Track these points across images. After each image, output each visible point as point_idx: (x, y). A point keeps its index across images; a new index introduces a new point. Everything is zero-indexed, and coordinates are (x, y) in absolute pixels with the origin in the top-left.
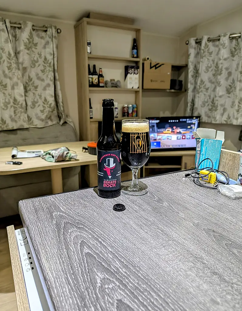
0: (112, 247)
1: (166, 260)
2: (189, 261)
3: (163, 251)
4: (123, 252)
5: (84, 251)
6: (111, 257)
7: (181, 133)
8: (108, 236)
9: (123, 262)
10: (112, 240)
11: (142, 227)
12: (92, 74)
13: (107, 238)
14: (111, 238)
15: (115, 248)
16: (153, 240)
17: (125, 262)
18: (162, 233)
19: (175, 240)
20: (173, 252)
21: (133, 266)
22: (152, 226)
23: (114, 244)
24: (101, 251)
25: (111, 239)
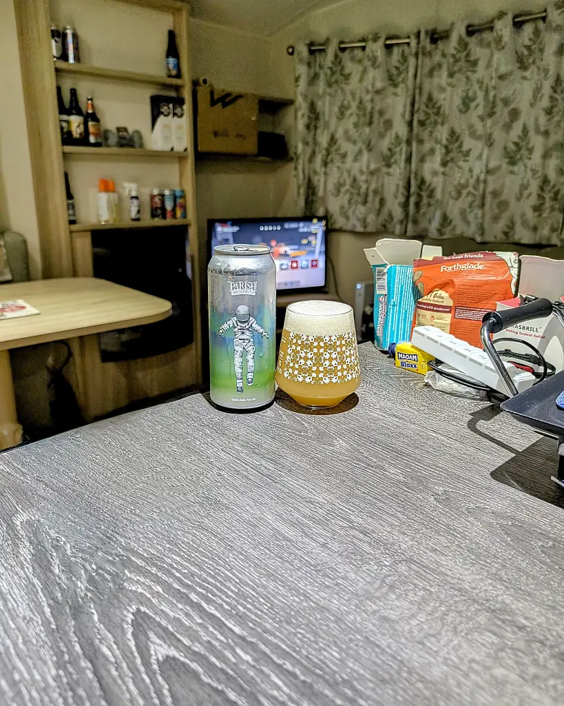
0: (241, 619)
1: (418, 639)
2: (478, 628)
3: (396, 606)
4: (281, 632)
5: (152, 652)
6: (248, 662)
7: (288, 255)
8: (213, 577)
9: (294, 675)
10: (233, 591)
11: (306, 529)
12: (69, 113)
13: (216, 587)
14: (228, 584)
15: (251, 620)
16: (352, 569)
17: (298, 672)
18: (366, 539)
19: (410, 560)
20: (423, 604)
21: (327, 681)
22: (333, 521)
23: (245, 607)
24: (209, 642)
25: (229, 588)
